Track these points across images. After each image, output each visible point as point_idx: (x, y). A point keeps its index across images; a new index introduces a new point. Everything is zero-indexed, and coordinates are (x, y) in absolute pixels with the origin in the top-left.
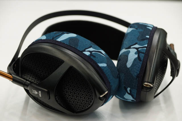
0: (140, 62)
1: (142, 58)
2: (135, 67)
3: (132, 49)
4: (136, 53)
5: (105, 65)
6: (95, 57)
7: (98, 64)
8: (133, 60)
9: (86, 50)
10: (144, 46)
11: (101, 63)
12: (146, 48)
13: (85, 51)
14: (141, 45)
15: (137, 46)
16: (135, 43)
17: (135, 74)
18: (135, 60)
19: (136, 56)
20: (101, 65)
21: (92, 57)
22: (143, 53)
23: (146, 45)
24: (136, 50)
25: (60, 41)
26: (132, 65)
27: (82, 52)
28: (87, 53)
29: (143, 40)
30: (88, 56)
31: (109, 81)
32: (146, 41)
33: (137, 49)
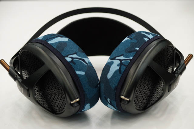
0: (120, 74)
1: (123, 70)
2: (114, 79)
3: (117, 60)
4: (118, 65)
5: (83, 73)
6: (75, 64)
7: (76, 71)
8: (113, 72)
9: (69, 56)
10: (129, 58)
11: (80, 70)
12: (129, 61)
13: (67, 56)
14: (126, 58)
15: (122, 58)
16: (121, 54)
17: (114, 86)
18: (116, 72)
19: (118, 68)
20: (78, 73)
21: (71, 64)
22: (125, 65)
23: (131, 58)
24: (119, 62)
25: (50, 44)
26: (112, 76)
27: (64, 57)
28: (68, 59)
29: (130, 52)
30: (68, 62)
31: (84, 89)
32: (133, 54)
33: (121, 60)
